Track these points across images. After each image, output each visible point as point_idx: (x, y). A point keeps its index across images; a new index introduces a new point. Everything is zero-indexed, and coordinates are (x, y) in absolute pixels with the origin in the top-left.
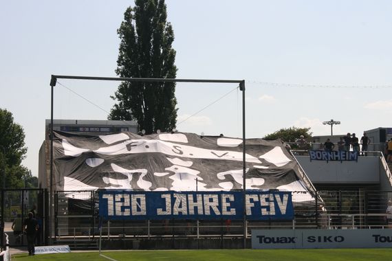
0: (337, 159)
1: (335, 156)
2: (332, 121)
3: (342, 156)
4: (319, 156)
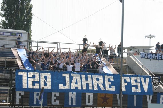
0: (156, 59)
1: (155, 57)
2: (150, 35)
3: (159, 57)
4: (146, 56)
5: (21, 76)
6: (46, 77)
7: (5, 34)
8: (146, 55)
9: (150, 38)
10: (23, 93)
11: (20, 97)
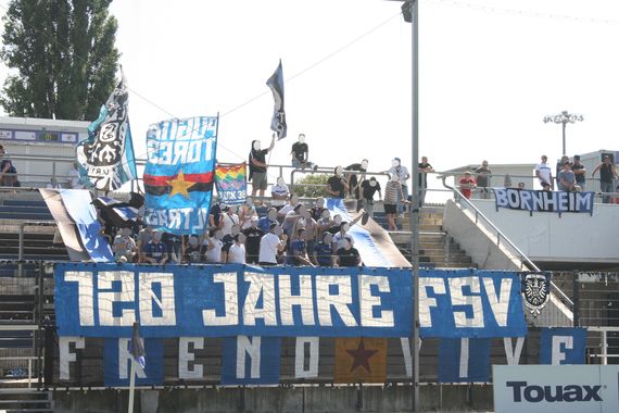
0: (551, 209)
1: (547, 202)
3: (562, 201)
4: (514, 201)
5: (75, 285)
6: (157, 288)
7: (19, 135)
8: (513, 196)
9: (564, 123)
10: (80, 344)
11: (73, 357)
